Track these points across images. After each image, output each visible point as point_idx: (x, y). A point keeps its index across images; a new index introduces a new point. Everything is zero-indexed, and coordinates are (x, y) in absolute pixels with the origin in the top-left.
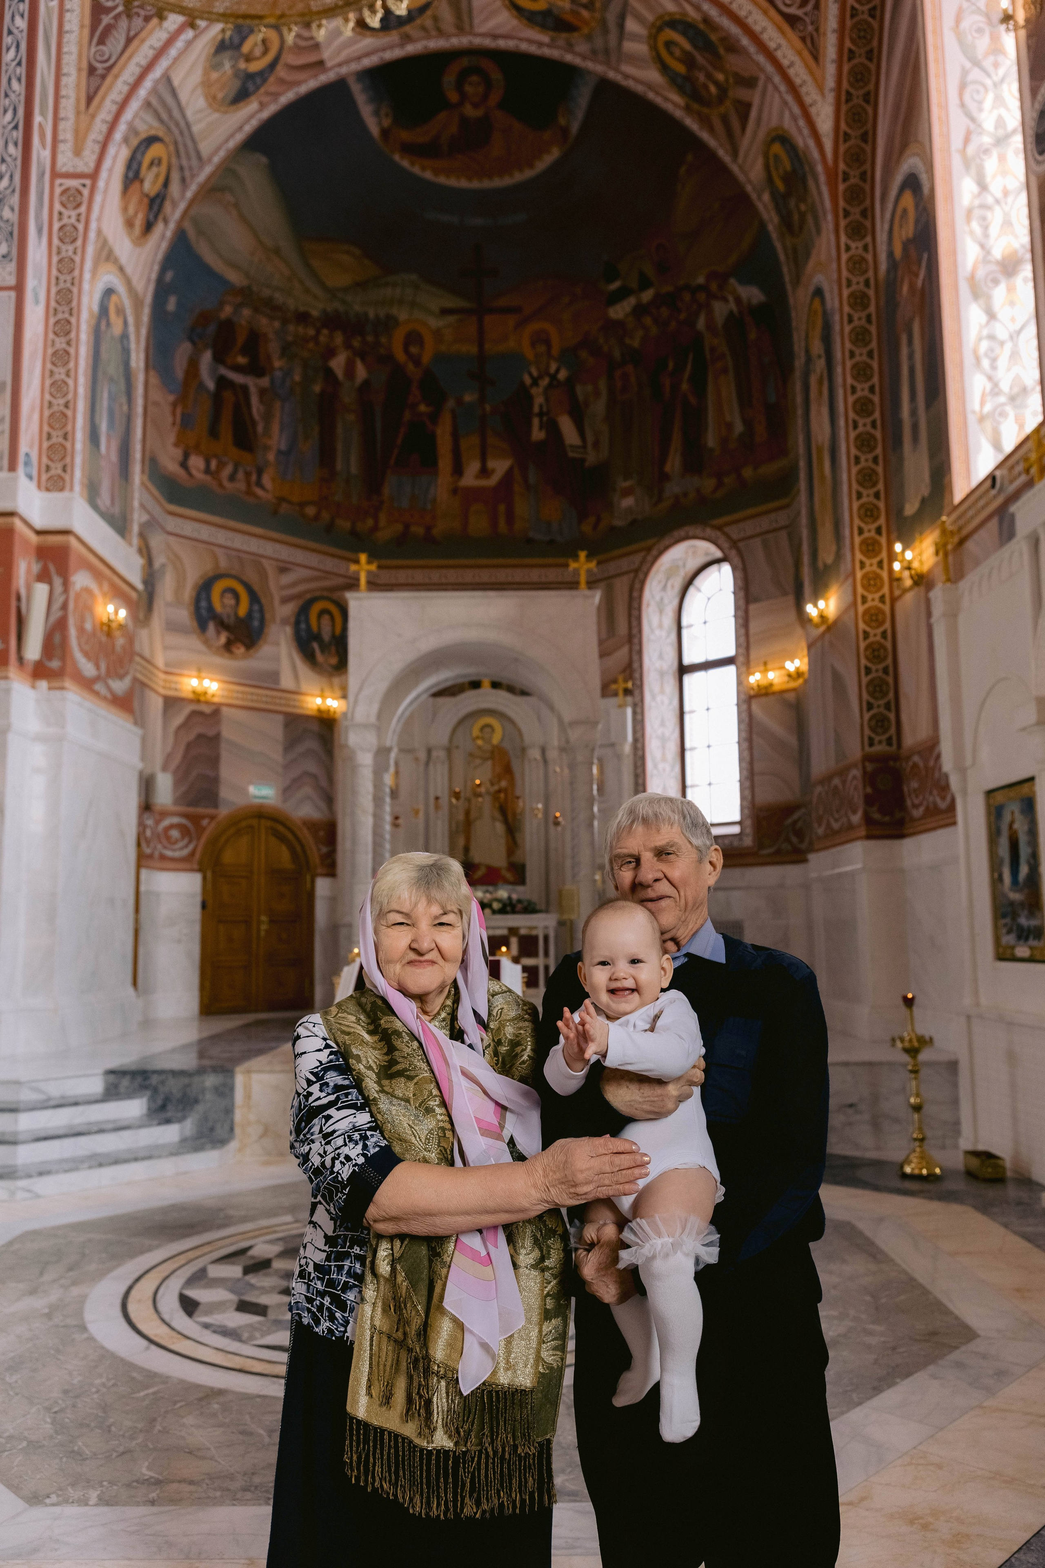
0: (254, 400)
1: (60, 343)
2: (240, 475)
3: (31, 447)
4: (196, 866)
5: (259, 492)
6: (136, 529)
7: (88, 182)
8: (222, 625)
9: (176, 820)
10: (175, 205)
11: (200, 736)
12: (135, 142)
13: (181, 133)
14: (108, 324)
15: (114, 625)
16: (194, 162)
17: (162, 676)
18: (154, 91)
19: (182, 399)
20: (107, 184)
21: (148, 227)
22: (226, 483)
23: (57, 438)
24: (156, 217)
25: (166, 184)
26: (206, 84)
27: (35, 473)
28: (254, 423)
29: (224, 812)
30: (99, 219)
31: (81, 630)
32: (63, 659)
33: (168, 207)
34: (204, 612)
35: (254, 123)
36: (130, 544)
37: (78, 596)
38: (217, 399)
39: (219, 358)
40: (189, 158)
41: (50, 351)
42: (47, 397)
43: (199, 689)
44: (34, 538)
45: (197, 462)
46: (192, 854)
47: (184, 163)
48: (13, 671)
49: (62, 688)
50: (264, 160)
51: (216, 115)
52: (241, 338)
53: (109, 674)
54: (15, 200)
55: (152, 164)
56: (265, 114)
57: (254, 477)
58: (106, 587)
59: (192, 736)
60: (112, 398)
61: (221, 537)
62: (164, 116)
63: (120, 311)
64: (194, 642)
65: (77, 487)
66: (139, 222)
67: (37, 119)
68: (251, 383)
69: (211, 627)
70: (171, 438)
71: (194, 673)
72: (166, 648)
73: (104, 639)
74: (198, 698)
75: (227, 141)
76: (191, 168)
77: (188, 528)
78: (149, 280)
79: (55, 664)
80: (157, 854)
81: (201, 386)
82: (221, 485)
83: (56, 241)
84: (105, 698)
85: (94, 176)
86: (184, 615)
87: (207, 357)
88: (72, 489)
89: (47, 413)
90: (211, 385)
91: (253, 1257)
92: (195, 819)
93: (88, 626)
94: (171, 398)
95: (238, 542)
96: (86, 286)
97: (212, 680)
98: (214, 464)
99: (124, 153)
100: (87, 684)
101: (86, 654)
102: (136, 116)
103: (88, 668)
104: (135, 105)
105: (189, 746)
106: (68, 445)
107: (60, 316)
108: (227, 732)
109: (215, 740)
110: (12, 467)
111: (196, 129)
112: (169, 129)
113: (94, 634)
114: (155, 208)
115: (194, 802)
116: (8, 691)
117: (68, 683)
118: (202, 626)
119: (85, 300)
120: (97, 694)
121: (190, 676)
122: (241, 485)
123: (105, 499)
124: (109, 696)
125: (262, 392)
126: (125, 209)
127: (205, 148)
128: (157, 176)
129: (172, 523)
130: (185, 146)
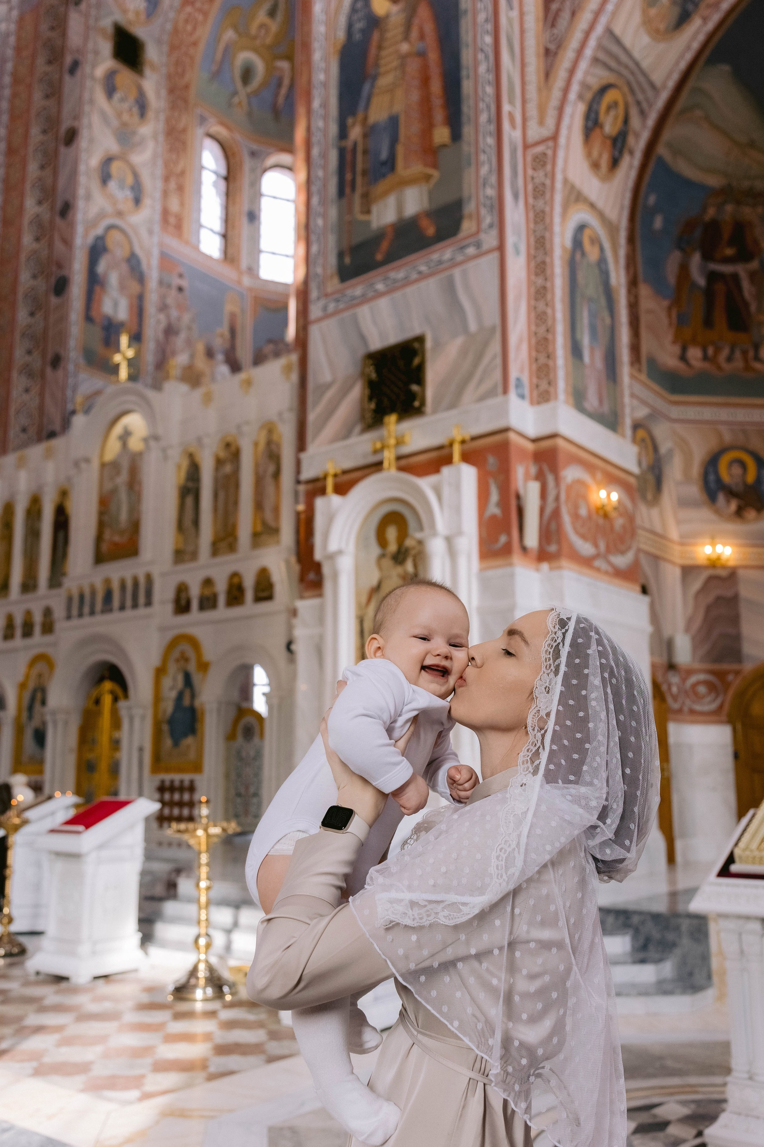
0: (746, 284)
1: (540, 281)
2: (738, 354)
3: (522, 370)
4: (724, 718)
5: (757, 366)
6: (628, 422)
7: (551, 144)
8: (731, 493)
9: (702, 677)
10: (637, 136)
11: (719, 599)
12: (589, 96)
13: (633, 73)
14: (583, 254)
15: (609, 509)
16: (650, 93)
17: (677, 548)
18: (600, 47)
19: (676, 301)
20: (568, 139)
21: (615, 163)
22: (724, 365)
23: (542, 360)
24: (621, 152)
25: (626, 120)
26: (647, 22)
27: (527, 392)
28: (746, 305)
29: (748, 667)
30: (564, 170)
31: (575, 516)
32: (559, 542)
33: (631, 140)
34: (713, 485)
35: (701, 37)
36: (623, 436)
37: (569, 488)
38: (709, 293)
39: (707, 257)
40: (643, 91)
41: (533, 290)
42: (533, 328)
43: (714, 556)
44: (530, 447)
45: (694, 353)
46: (721, 707)
47: (640, 97)
48: (517, 558)
49: (560, 568)
50: (726, 68)
51: (662, 46)
52: (726, 233)
53: (608, 550)
54: (493, 179)
55: (609, 108)
56: (710, 26)
57: (751, 354)
58: (599, 476)
59: (710, 598)
60: (593, 315)
61: (724, 414)
62: (613, 64)
63: (595, 241)
64: (706, 513)
65: (562, 396)
66: (605, 161)
67: (506, 108)
68: (741, 270)
69: (721, 498)
70: (669, 337)
71: (708, 540)
72: (679, 522)
73: (601, 521)
74: (714, 564)
75: (677, 63)
76: (647, 100)
77: (691, 413)
78: (622, 208)
79: (553, 548)
80: (686, 709)
81: (694, 285)
82: (719, 368)
83: (531, 200)
84: (606, 573)
85: (555, 137)
86: (694, 491)
87: (696, 259)
88: (556, 398)
89: (533, 341)
90: (702, 281)
91: (655, 1116)
92: (721, 675)
93: (583, 512)
94: (666, 303)
95: (741, 415)
96: (557, 228)
97: (724, 545)
98: (710, 351)
99: (581, 108)
100: (587, 562)
101: (583, 537)
102: (587, 73)
103: (586, 548)
104: (583, 65)
105: (709, 609)
106: (551, 363)
107: (539, 259)
108: (745, 592)
109: (733, 601)
110: (505, 391)
111: (645, 64)
112: (620, 74)
113: (590, 517)
114: (619, 145)
115: (718, 659)
116: (512, 576)
117: (564, 562)
118: (712, 497)
119: (557, 241)
120: (598, 570)
121: (704, 545)
122: (738, 363)
123: (592, 401)
124: (610, 569)
125: (752, 276)
126: (589, 154)
127: (657, 77)
128: (616, 118)
129: (675, 412)
130: (638, 83)
